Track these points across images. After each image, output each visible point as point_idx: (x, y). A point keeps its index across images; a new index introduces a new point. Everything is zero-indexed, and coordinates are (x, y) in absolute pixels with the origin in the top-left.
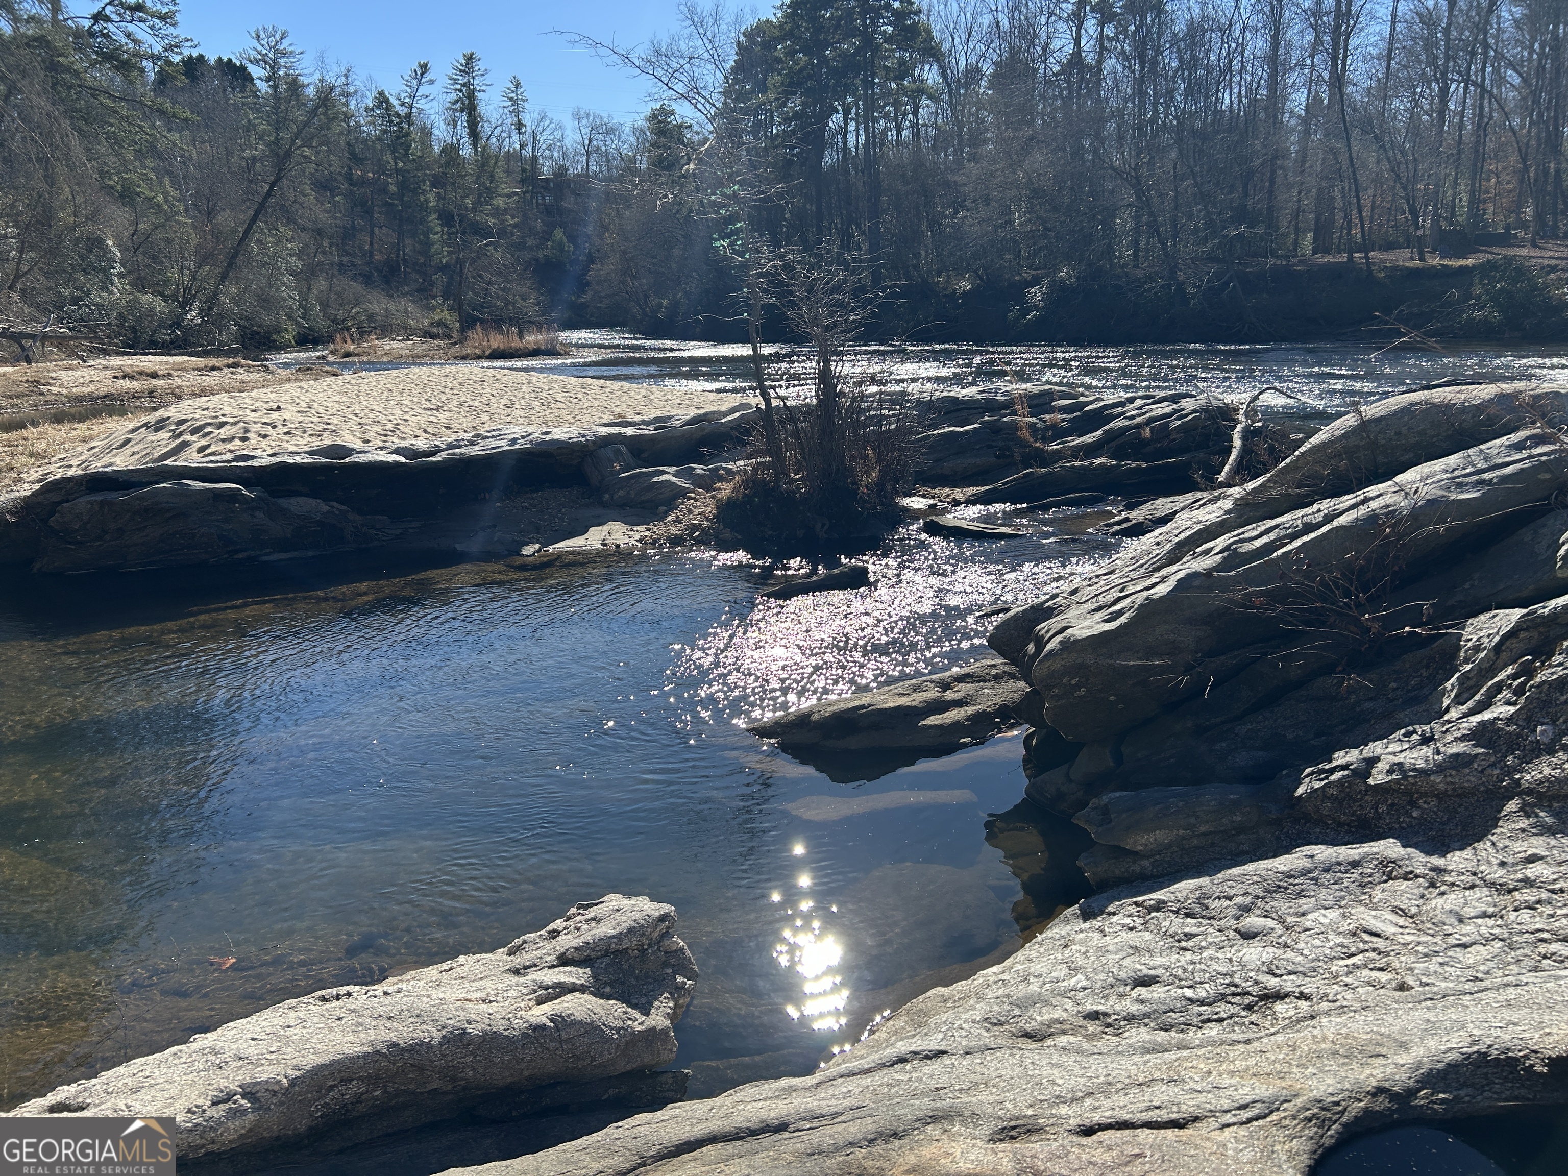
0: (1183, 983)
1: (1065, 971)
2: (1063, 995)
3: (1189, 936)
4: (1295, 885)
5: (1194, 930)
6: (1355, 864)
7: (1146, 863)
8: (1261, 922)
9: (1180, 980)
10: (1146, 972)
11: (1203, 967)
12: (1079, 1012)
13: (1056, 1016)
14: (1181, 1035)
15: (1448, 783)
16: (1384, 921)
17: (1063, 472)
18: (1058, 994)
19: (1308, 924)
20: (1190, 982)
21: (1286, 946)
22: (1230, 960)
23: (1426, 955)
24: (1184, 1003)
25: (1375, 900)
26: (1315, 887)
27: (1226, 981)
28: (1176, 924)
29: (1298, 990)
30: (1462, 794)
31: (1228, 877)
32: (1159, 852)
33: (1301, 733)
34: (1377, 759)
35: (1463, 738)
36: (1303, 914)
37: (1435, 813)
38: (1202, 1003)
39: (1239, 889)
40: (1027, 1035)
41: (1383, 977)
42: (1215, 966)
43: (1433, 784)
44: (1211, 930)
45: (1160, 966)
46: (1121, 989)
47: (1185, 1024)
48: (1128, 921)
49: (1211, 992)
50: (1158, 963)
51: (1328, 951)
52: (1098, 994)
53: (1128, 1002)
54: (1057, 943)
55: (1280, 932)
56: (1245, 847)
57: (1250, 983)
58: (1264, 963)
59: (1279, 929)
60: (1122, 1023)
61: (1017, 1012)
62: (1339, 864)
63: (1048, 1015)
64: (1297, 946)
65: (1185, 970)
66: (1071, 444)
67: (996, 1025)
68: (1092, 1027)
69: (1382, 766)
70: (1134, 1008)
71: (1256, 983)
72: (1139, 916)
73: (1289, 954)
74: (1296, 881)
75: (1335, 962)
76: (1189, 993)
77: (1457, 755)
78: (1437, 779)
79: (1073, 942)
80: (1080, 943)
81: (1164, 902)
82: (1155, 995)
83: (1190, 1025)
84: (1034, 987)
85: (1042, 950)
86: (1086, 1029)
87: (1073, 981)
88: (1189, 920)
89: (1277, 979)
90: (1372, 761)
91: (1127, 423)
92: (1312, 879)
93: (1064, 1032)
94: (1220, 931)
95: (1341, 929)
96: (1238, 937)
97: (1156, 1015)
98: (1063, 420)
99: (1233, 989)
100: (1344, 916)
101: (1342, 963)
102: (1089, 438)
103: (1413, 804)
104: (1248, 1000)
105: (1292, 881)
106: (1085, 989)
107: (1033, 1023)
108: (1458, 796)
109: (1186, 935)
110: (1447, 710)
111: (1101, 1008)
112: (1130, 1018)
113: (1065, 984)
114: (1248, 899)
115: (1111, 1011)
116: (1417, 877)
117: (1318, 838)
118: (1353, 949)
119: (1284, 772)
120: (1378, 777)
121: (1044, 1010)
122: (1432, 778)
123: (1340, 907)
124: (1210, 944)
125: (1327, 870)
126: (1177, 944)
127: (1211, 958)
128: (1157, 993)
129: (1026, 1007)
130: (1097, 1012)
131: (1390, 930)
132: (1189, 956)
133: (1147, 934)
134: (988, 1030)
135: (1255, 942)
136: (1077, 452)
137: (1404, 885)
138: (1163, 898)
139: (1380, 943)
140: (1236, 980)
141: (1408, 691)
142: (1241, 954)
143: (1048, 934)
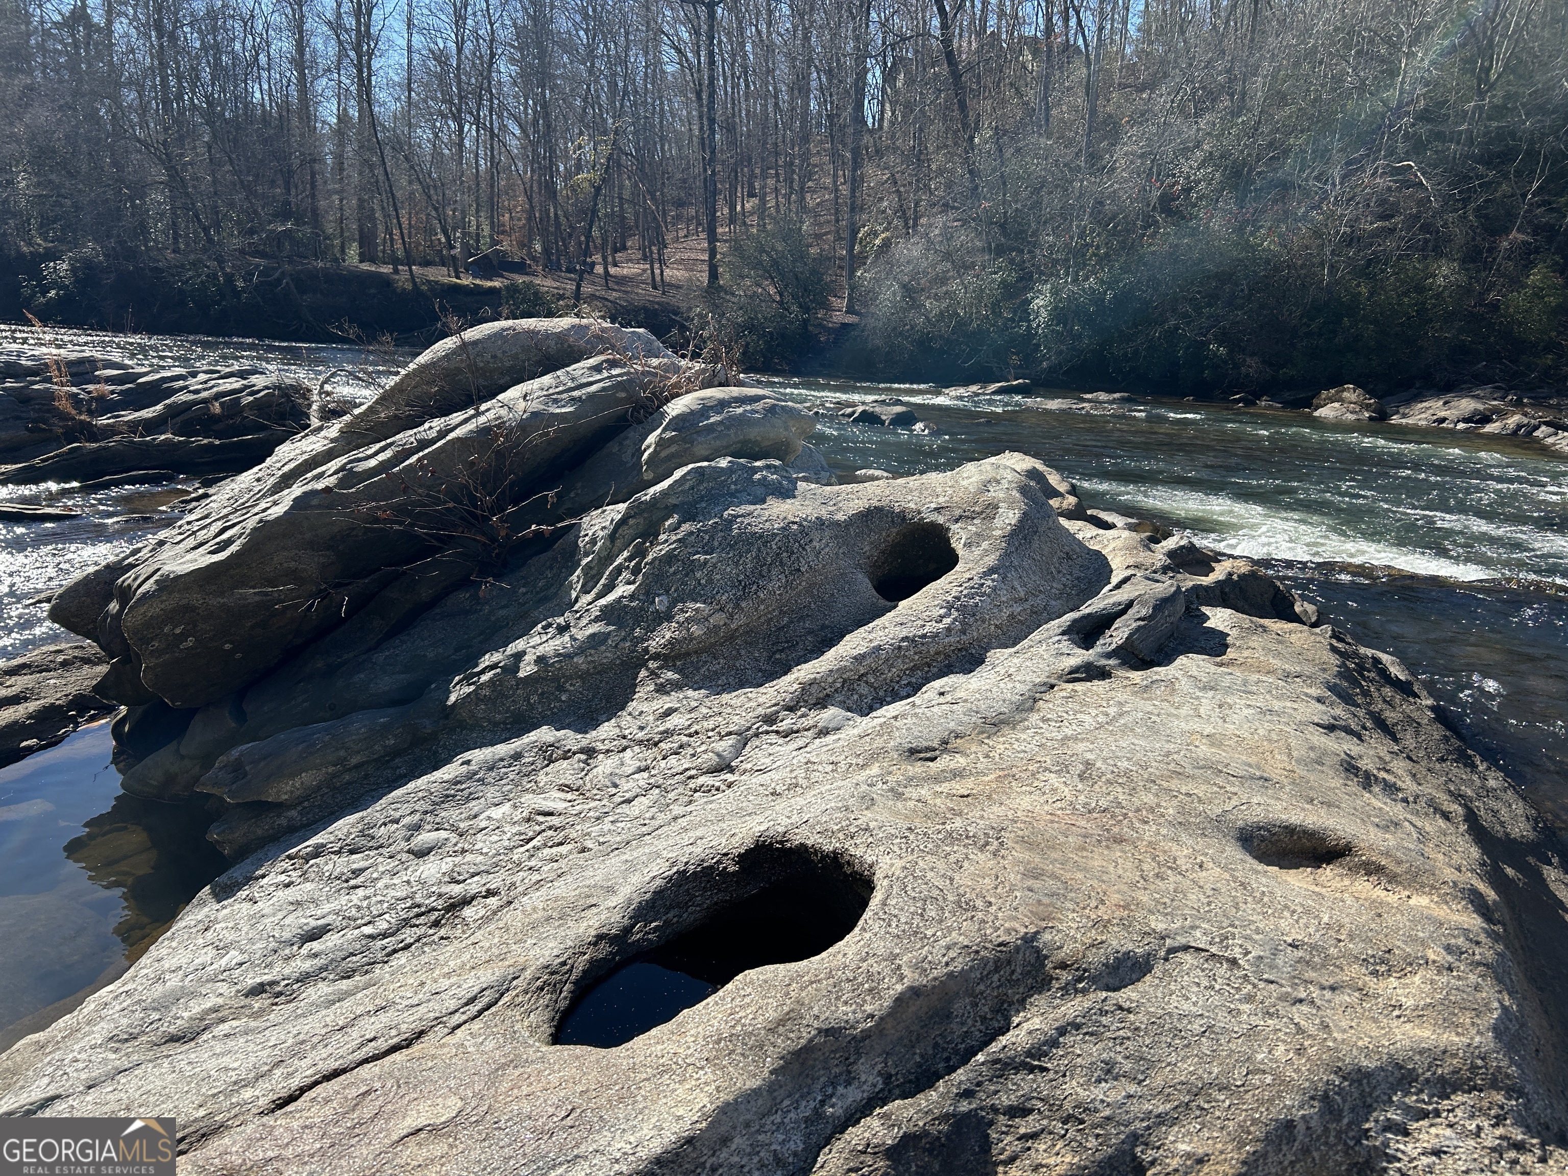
0: (359, 922)
1: (211, 952)
2: (213, 980)
3: (357, 873)
4: (462, 790)
5: (363, 864)
6: (517, 756)
7: (293, 813)
8: (434, 835)
9: (355, 920)
10: (313, 923)
11: (379, 898)
12: (238, 991)
13: (208, 1005)
14: (367, 976)
15: (589, 663)
16: (554, 801)
17: (121, 448)
18: (207, 981)
19: (483, 824)
20: (367, 919)
21: (464, 851)
22: (408, 882)
23: (598, 819)
24: (363, 942)
25: (541, 785)
26: (482, 788)
27: (408, 905)
28: (342, 864)
29: (484, 889)
30: (601, 670)
31: (391, 800)
32: (307, 798)
33: (441, 650)
34: (524, 653)
35: (597, 620)
36: (475, 816)
37: (581, 693)
38: (384, 935)
39: (405, 809)
40: (174, 1039)
41: (563, 849)
42: (393, 893)
43: (577, 666)
44: (381, 859)
45: (329, 913)
46: (287, 951)
47: (369, 964)
48: (283, 877)
49: (393, 921)
50: (326, 911)
51: (506, 843)
52: (259, 965)
53: (299, 962)
54: (194, 930)
55: (454, 841)
56: (403, 771)
57: (433, 899)
58: (444, 874)
59: (454, 838)
60: (295, 987)
61: (155, 1016)
62: (502, 760)
63: (197, 1007)
64: (476, 847)
65: (359, 908)
66: (126, 419)
67: (126, 1040)
68: (257, 1004)
69: (529, 658)
70: (308, 965)
71: (440, 895)
72: (295, 869)
73: (469, 857)
74: (464, 786)
75: (515, 851)
76: (368, 930)
77: (593, 635)
78: (579, 660)
79: (216, 921)
80: (225, 919)
81: (323, 845)
82: (330, 944)
83: (374, 963)
84: (173, 981)
85: (174, 944)
86: (250, 1007)
87: (224, 961)
88: (354, 856)
89: (462, 885)
90: (519, 656)
91: (192, 397)
92: (478, 781)
93: (223, 1020)
94: (391, 857)
95: (516, 819)
96: (412, 857)
97: (335, 964)
98: (113, 392)
99: (416, 910)
100: (515, 807)
101: (522, 849)
102: (147, 413)
103: (561, 689)
104: (434, 916)
105: (459, 787)
106: (241, 964)
107: (179, 1022)
108: (599, 673)
109: (353, 872)
110: (576, 600)
111: (266, 978)
112: (304, 978)
113: (214, 966)
114: (417, 817)
115: (278, 978)
116: (574, 753)
117: (476, 743)
118: (531, 834)
119: (433, 686)
120: (526, 669)
121: (191, 1003)
122: (575, 660)
123: (509, 800)
124: (383, 873)
125: (491, 769)
126: (346, 885)
127: (387, 887)
128: (330, 941)
129: (166, 1007)
130: (262, 985)
131: (560, 806)
132: (361, 892)
133: (308, 884)
134: (116, 1051)
135: (431, 857)
136: (133, 426)
137: (565, 764)
138: (321, 841)
139: (555, 821)
140: (418, 899)
141: (537, 593)
142: (418, 873)
143: (181, 924)
